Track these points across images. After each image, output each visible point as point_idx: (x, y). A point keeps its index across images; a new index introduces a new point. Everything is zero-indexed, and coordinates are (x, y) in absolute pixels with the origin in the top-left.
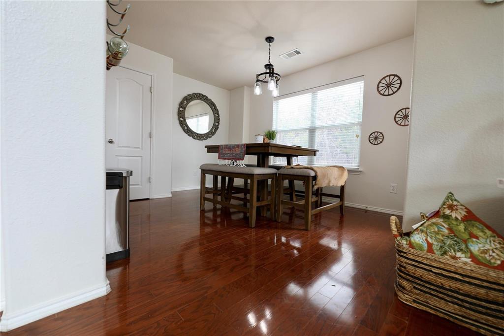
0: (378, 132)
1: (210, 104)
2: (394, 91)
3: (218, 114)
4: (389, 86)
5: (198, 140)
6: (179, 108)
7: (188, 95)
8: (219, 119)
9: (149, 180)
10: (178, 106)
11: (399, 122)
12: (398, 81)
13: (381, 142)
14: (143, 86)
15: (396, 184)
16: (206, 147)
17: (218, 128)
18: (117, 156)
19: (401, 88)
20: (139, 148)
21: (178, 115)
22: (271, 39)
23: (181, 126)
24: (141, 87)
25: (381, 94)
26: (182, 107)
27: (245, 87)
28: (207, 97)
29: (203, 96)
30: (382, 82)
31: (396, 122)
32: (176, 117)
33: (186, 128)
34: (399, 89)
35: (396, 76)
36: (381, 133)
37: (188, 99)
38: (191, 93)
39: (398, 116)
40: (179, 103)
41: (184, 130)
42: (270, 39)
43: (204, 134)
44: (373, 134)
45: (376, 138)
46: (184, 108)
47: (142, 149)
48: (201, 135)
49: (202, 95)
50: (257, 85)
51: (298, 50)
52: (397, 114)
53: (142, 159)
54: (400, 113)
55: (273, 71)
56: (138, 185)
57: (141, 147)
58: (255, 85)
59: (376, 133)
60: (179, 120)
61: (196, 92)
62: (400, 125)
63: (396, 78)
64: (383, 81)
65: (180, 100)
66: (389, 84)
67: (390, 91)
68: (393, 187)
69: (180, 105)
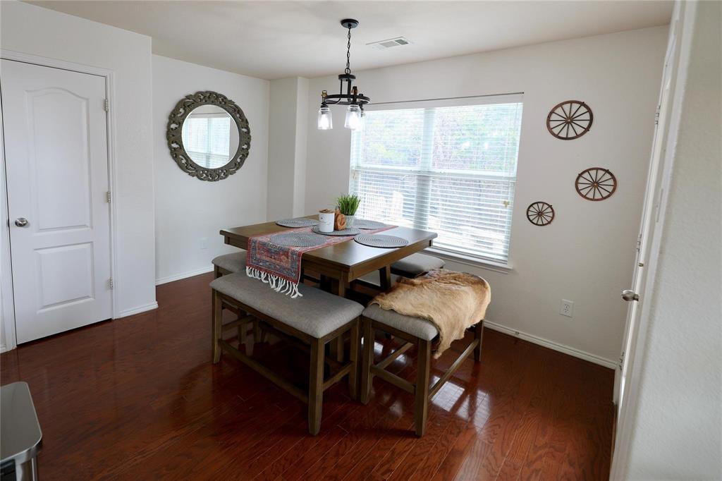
0: (544, 203)
1: (231, 111)
2: (579, 133)
3: (247, 128)
4: (569, 121)
5: (209, 180)
6: (169, 125)
7: (188, 97)
8: (249, 138)
9: (110, 284)
10: (167, 121)
11: (584, 192)
12: (587, 116)
13: (549, 223)
14: (87, 100)
15: (572, 302)
16: (222, 232)
17: (248, 154)
18: (36, 249)
19: (591, 129)
20: (85, 226)
21: (168, 138)
22: (352, 24)
23: (173, 158)
24: (84, 103)
25: (553, 134)
26: (174, 122)
27: (299, 78)
28: (225, 98)
29: (218, 96)
30: (556, 111)
31: (578, 191)
32: (164, 141)
33: (184, 161)
34: (587, 130)
35: (583, 104)
36: (550, 206)
37: (187, 105)
38: (192, 93)
39: (581, 180)
40: (169, 114)
41: (180, 166)
42: (349, 23)
43: (222, 169)
44: (535, 206)
45: (539, 214)
46: (180, 124)
47: (92, 227)
48: (215, 170)
49: (216, 94)
50: (323, 113)
51: (403, 39)
52: (580, 175)
53: (92, 246)
54: (586, 175)
55: (355, 93)
56: (88, 297)
57: (88, 224)
58: (320, 111)
59: (540, 205)
60: (170, 147)
61: (203, 89)
62: (585, 197)
63: (583, 109)
64: (559, 111)
65: (170, 107)
66: (569, 118)
67: (569, 132)
68: (567, 305)
69: (170, 118)
